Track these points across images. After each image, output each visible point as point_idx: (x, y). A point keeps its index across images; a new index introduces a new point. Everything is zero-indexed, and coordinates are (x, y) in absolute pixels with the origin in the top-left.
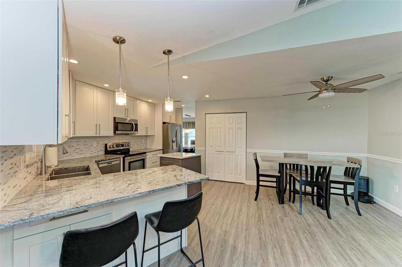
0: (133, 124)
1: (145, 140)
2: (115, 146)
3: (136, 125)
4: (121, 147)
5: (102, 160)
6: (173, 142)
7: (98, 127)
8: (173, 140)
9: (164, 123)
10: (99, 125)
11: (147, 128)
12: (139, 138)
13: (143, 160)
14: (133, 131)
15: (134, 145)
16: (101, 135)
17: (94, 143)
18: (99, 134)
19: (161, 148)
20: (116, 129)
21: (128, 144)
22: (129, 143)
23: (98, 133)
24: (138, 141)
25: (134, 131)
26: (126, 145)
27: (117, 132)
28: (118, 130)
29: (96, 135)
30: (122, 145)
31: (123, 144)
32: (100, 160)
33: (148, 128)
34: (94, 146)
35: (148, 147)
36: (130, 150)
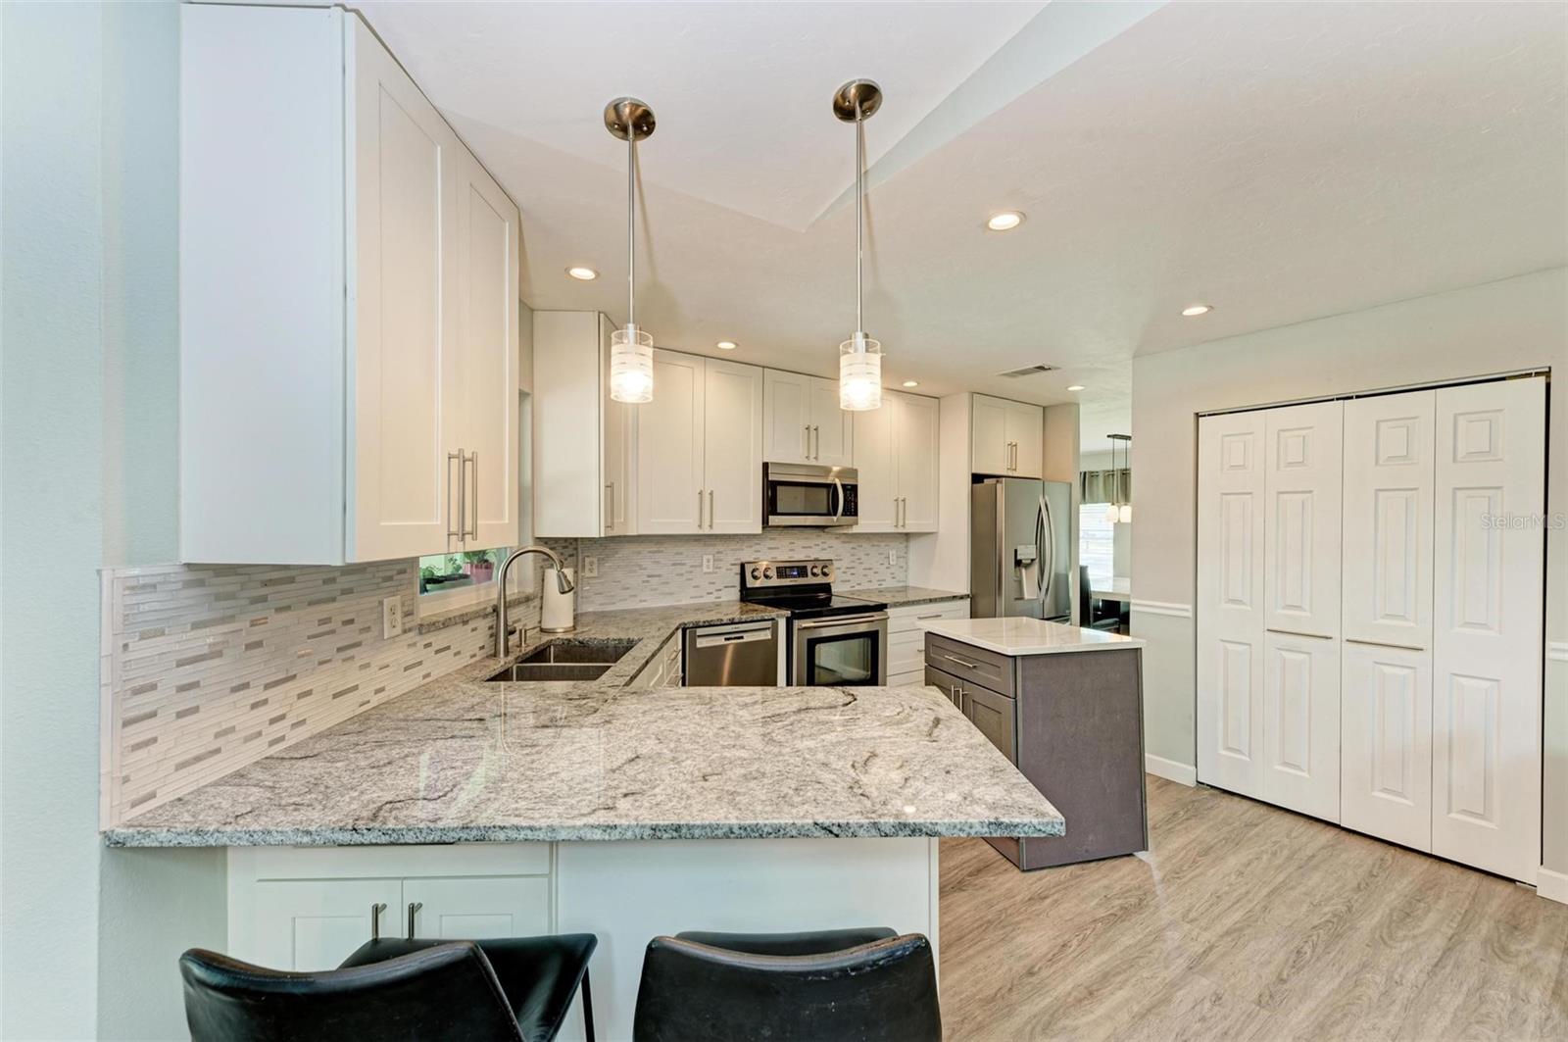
0: (835, 485)
1: (902, 554)
2: (773, 573)
3: (852, 491)
4: (795, 576)
5: (707, 624)
6: (1018, 563)
7: (706, 500)
8: (1019, 558)
9: (977, 479)
10: (711, 494)
11: (900, 503)
12: (873, 546)
13: (873, 638)
14: (835, 514)
15: (852, 571)
16: (716, 531)
17: (705, 557)
18: (711, 526)
19: (965, 590)
20: (770, 506)
21: (825, 566)
22: (827, 563)
23: (707, 522)
24: (868, 555)
25: (842, 515)
26: (815, 570)
27: (774, 520)
28: (779, 511)
29: (701, 532)
30: (802, 571)
31: (805, 567)
32: (701, 624)
33: (904, 500)
34: (705, 570)
35: (911, 583)
36: (833, 590)
